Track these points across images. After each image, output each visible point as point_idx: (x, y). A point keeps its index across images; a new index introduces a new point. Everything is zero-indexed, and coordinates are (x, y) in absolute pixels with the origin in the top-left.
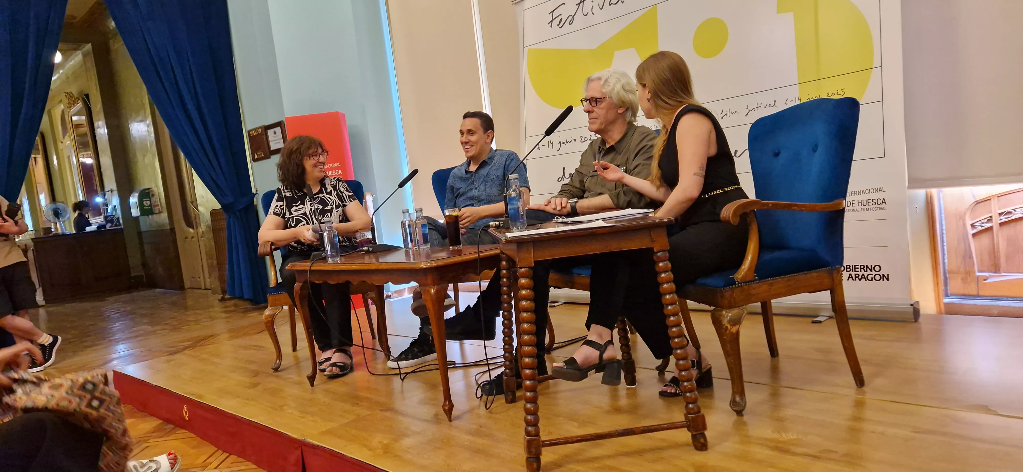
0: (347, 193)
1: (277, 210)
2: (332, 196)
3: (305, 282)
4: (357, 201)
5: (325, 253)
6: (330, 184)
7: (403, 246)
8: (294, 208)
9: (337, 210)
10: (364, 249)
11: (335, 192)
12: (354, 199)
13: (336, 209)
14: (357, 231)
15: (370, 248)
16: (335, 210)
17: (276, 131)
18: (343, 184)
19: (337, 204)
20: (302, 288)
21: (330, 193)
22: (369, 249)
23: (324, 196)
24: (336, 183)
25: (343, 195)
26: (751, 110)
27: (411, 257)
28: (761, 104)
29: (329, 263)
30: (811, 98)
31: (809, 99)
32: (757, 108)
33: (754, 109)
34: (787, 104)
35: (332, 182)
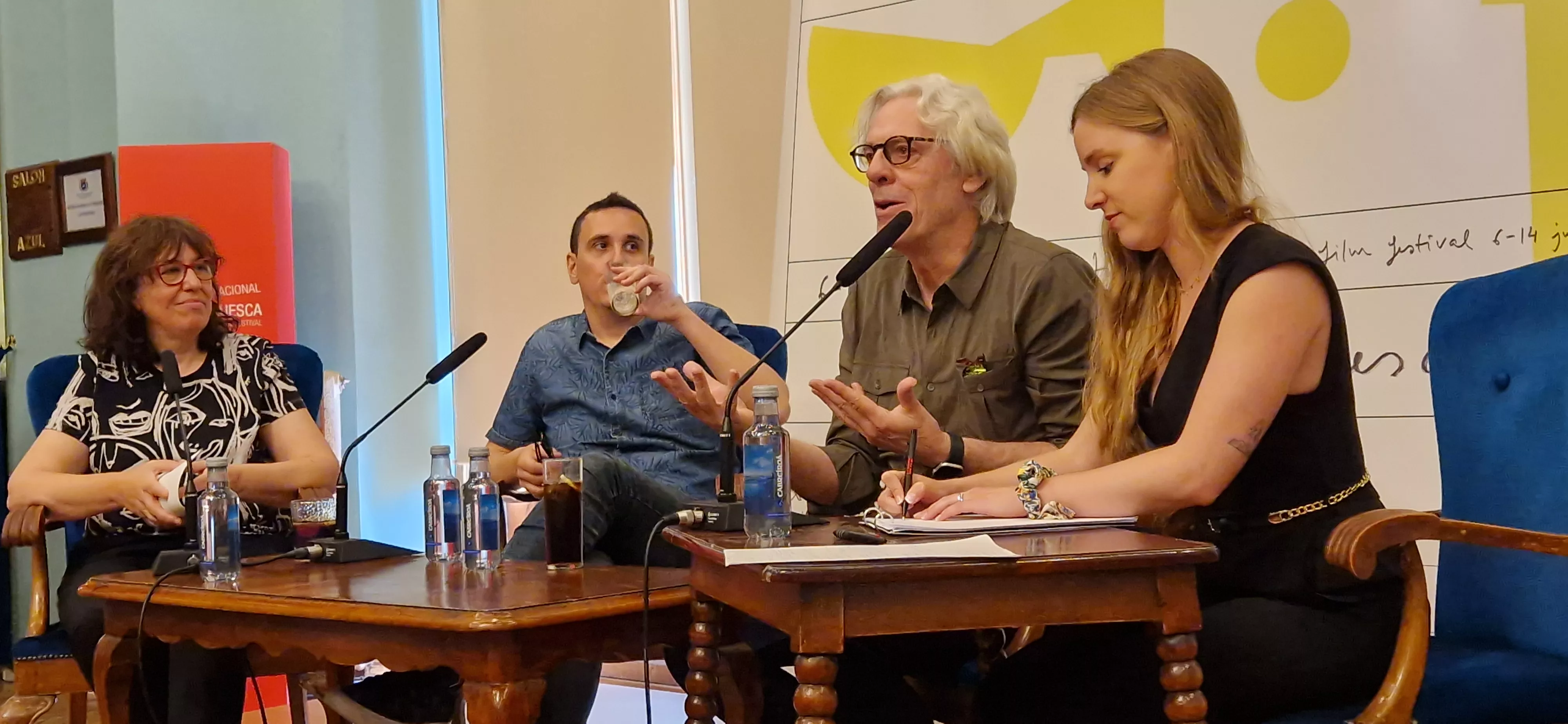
0: (281, 385)
1: (74, 418)
2: (234, 387)
3: (129, 636)
4: (306, 410)
5: (197, 555)
6: (235, 352)
7: (424, 550)
8: (120, 418)
9: (244, 432)
10: (312, 549)
11: (245, 379)
12: (298, 406)
13: (241, 430)
14: (296, 495)
15: (328, 550)
16: (237, 431)
17: (88, 181)
18: (273, 360)
19: (246, 414)
20: (117, 653)
21: (231, 380)
22: (324, 552)
23: (212, 385)
24: (255, 355)
25: (269, 391)
26: (1402, 250)
27: (444, 588)
28: (1430, 236)
29: (207, 588)
30: (1564, 233)
31: (1557, 237)
32: (1418, 245)
33: (1410, 249)
34: (1498, 244)
35: (243, 349)
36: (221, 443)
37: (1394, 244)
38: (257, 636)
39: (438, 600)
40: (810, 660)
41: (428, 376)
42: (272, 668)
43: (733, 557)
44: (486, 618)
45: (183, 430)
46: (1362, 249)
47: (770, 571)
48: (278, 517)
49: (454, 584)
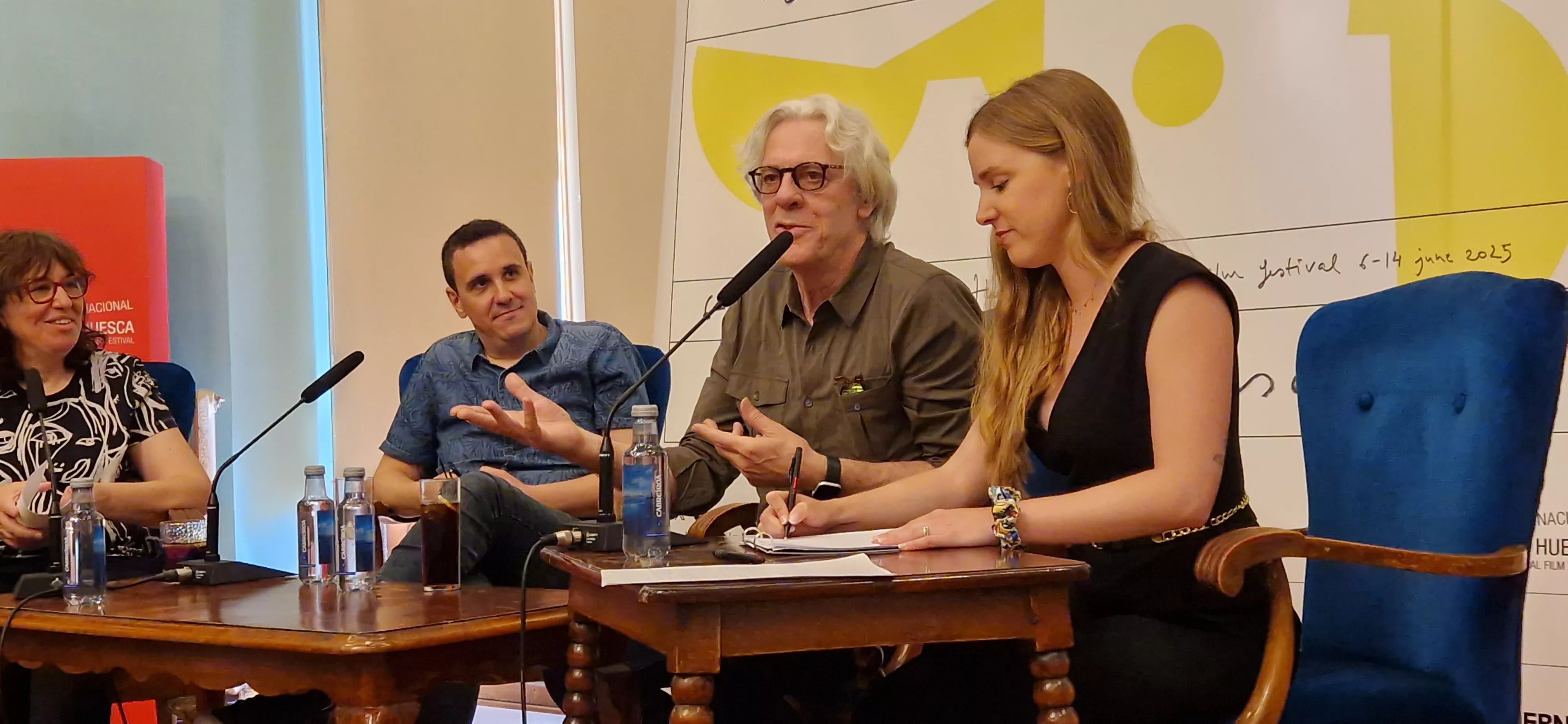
0: (152, 403)
2: (103, 406)
4: (177, 429)
5: (60, 579)
6: (103, 371)
7: (296, 571)
9: (112, 451)
10: (181, 572)
11: (113, 397)
12: (170, 425)
13: (110, 448)
14: (165, 516)
15: (197, 572)
16: (105, 450)
18: (144, 378)
19: (114, 432)
21: (99, 398)
22: (194, 573)
23: (80, 403)
24: (124, 373)
25: (139, 411)
26: (1273, 273)
27: (318, 610)
28: (1299, 260)
29: (71, 612)
30: (1426, 258)
31: (1420, 262)
32: (1288, 269)
33: (1280, 272)
34: (1365, 268)
35: (111, 367)
36: (88, 462)
37: (1264, 267)
38: (124, 661)
39: (311, 622)
40: (686, 680)
41: (302, 396)
42: (140, 693)
43: (610, 577)
44: (359, 641)
45: (48, 450)
46: (1234, 272)
47: (647, 591)
48: (147, 538)
49: (329, 606)
